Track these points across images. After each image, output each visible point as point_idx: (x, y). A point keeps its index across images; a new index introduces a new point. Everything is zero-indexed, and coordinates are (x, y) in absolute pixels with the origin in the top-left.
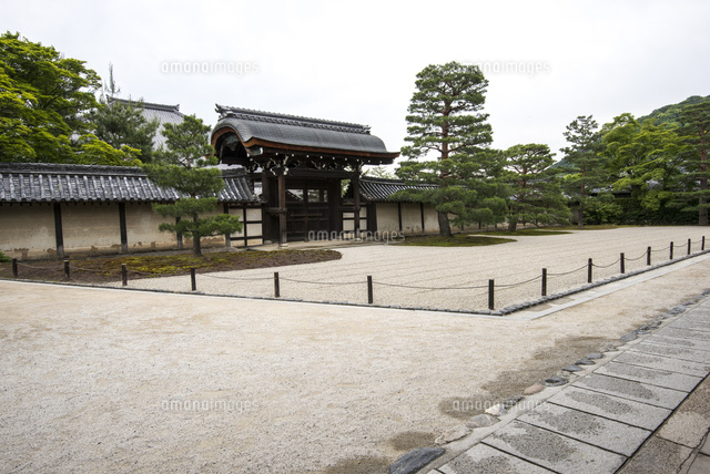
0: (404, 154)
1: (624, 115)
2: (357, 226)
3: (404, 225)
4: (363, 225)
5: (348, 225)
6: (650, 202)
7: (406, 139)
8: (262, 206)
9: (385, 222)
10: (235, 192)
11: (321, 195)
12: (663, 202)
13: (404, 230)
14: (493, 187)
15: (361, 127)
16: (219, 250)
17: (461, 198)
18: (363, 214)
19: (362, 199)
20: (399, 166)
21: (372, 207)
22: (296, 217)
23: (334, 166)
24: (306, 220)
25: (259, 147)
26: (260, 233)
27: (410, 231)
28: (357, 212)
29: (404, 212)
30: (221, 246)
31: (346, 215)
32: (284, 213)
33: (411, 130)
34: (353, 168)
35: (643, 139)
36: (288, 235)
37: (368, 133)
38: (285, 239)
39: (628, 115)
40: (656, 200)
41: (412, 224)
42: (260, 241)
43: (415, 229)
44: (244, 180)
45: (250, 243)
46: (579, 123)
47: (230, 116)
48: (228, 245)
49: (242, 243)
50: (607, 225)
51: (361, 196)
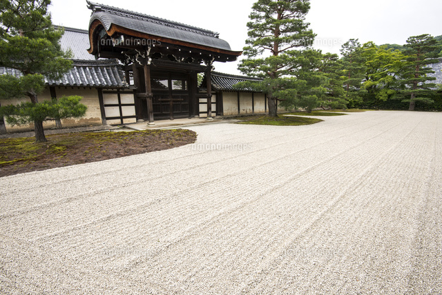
0: (245, 54)
1: (369, 42)
2: (209, 108)
3: (241, 108)
4: (214, 108)
5: (203, 108)
6: (382, 96)
7: (247, 42)
8: (134, 92)
9: (229, 106)
10: (106, 79)
11: (183, 85)
12: (390, 96)
13: (241, 111)
14: (318, 79)
15: (212, 33)
16: (95, 128)
17: (294, 87)
18: (213, 99)
19: (213, 89)
20: (241, 63)
21: (219, 95)
22: (162, 101)
23: (191, 61)
24: (171, 103)
25: (121, 34)
26: (133, 113)
27: (245, 112)
28: (209, 98)
29: (241, 98)
30: (98, 125)
31: (201, 100)
32: (150, 97)
33: (251, 34)
34: (206, 63)
35: (381, 58)
36: (155, 115)
37: (217, 37)
38: (152, 119)
39: (371, 42)
40: (386, 95)
41: (246, 108)
42: (134, 120)
43: (248, 111)
44: (116, 69)
45: (125, 121)
46: (350, 43)
47: (98, 10)
48: (104, 123)
49: (118, 121)
50: (354, 109)
51: (212, 86)
